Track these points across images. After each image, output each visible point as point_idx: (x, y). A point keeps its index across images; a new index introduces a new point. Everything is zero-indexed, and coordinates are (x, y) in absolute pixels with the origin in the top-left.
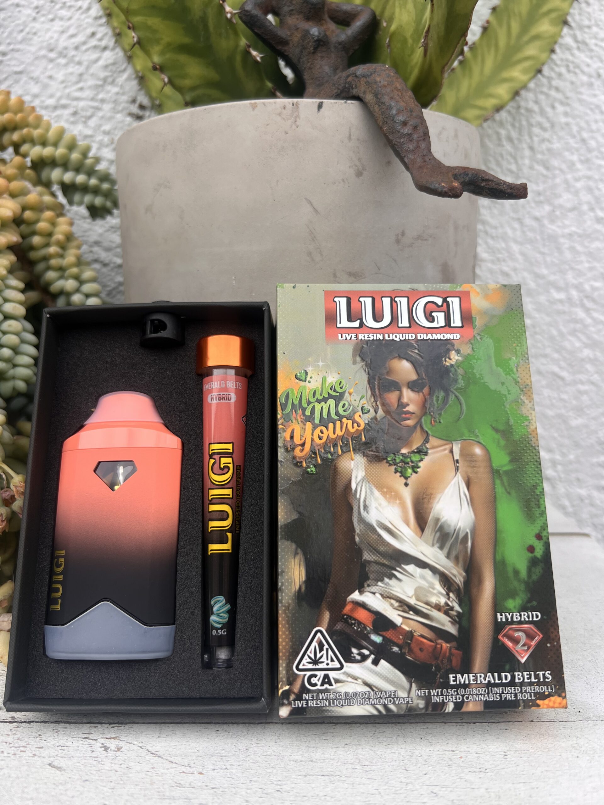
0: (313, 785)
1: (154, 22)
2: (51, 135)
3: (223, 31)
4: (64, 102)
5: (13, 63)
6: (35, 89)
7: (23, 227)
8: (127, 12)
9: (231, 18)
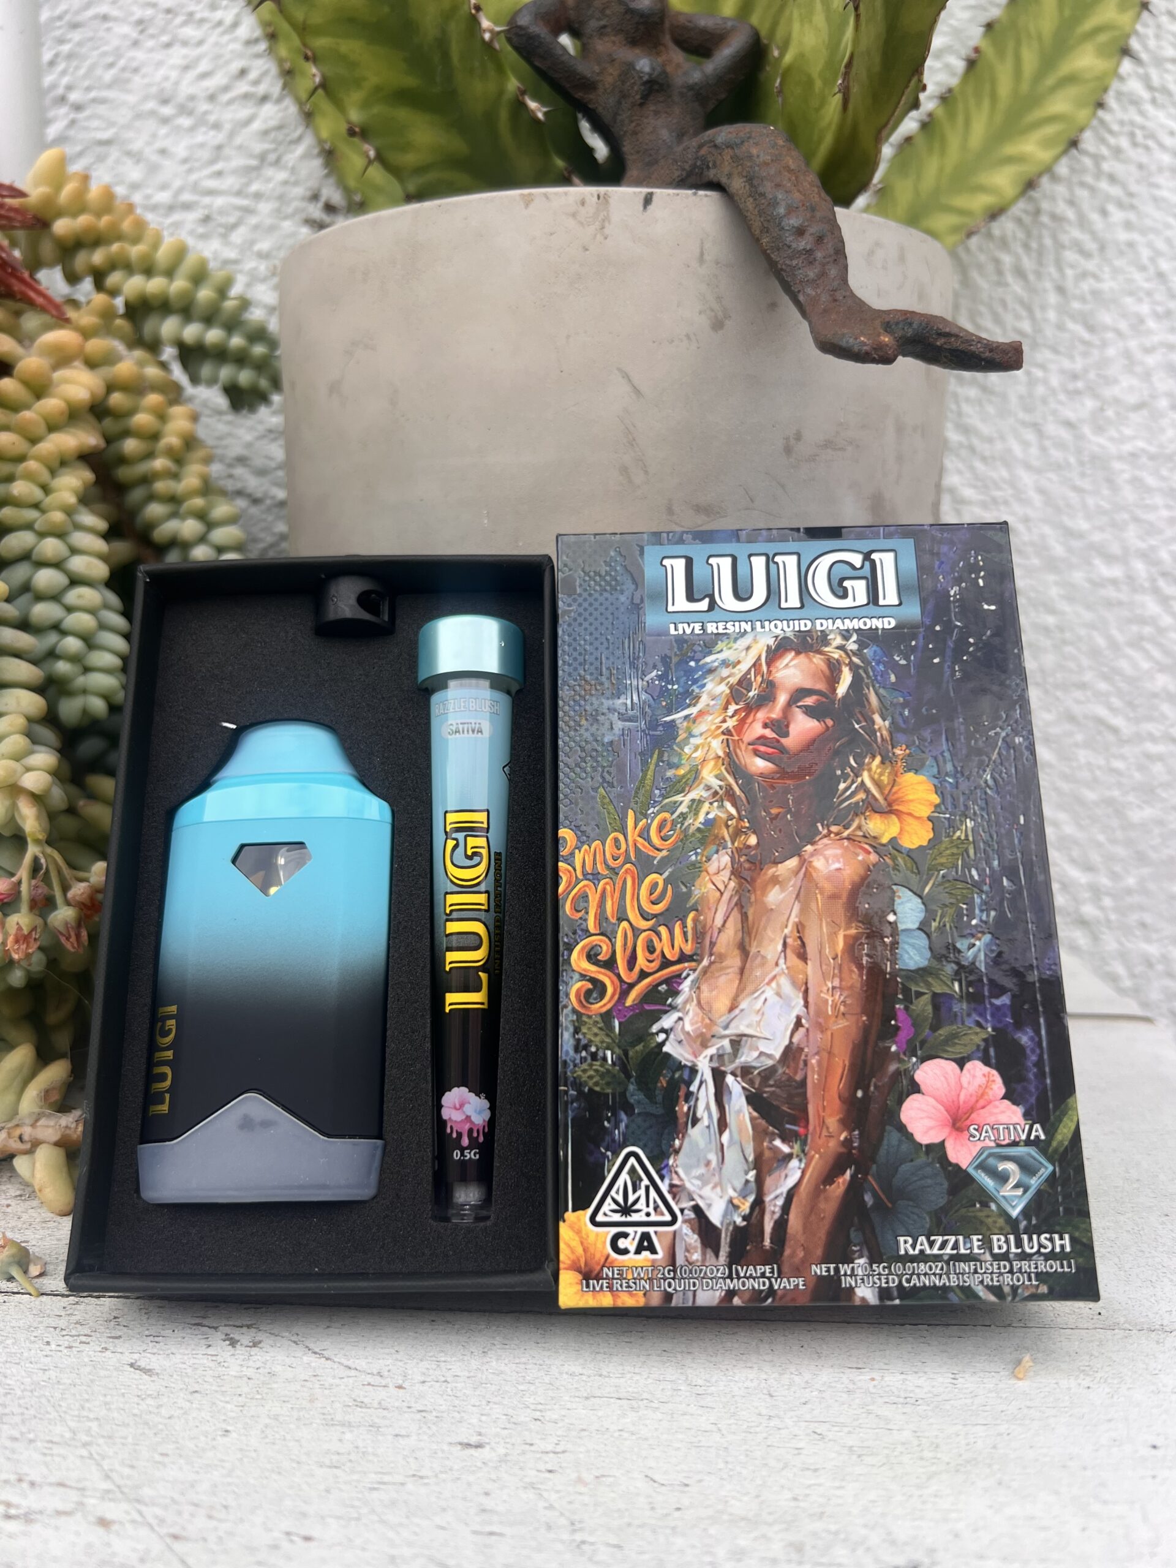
0: (600, 1413)
1: (352, 47)
2: (162, 255)
3: (477, 64)
4: (186, 197)
5: (95, 123)
6: (135, 173)
7: (108, 422)
8: (303, 30)
9: (491, 40)
